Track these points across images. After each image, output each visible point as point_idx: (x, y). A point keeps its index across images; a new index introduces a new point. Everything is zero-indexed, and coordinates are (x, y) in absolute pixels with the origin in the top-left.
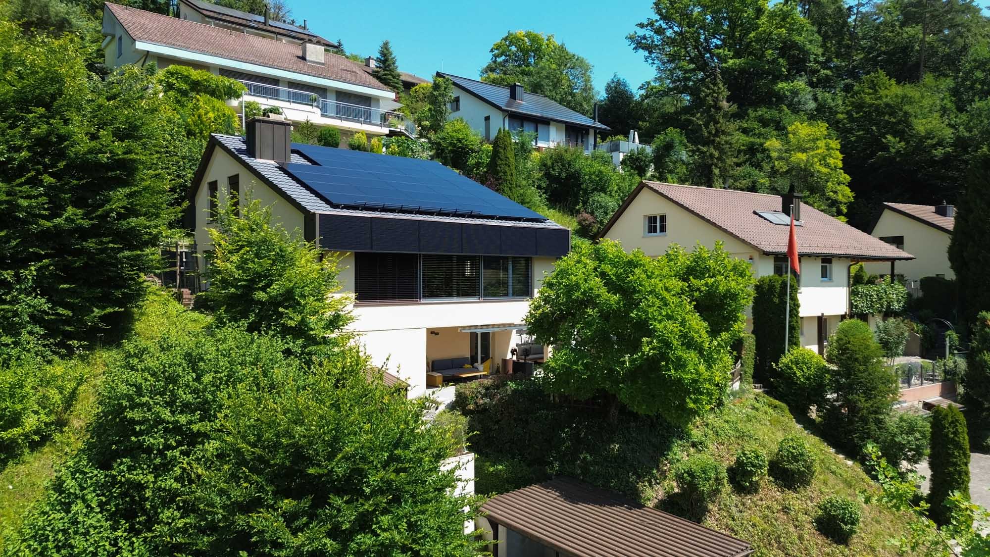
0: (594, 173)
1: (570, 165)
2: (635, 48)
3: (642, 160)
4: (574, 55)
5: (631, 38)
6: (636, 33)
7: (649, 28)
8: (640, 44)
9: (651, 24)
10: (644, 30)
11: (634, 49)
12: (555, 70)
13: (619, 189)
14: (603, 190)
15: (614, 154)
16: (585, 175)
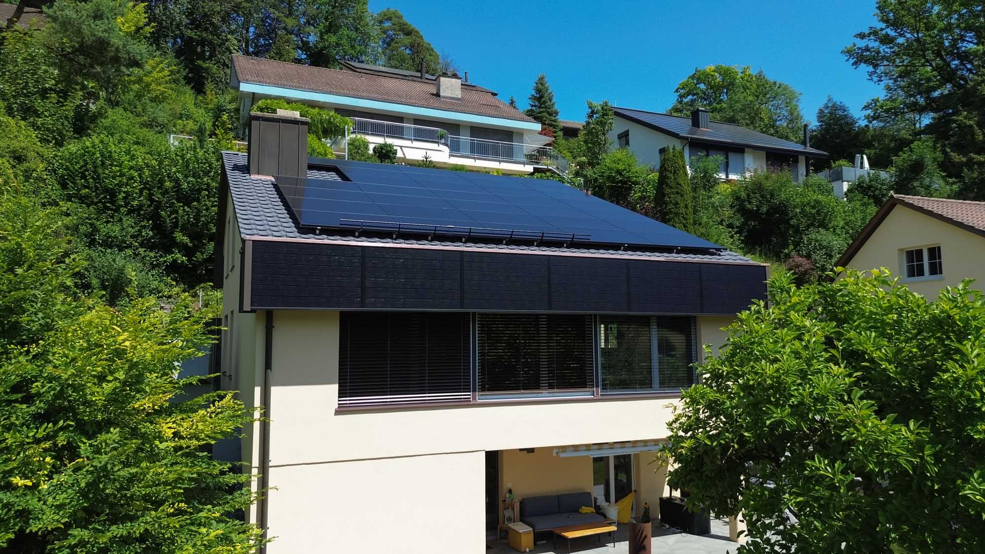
0: (808, 204)
1: (772, 195)
2: (855, 63)
3: (876, 189)
4: (775, 83)
5: (849, 52)
6: (855, 45)
7: (872, 37)
8: (860, 57)
9: (874, 33)
10: (865, 40)
11: (853, 64)
12: (751, 102)
13: (847, 224)
14: (823, 225)
15: (835, 184)
16: (795, 207)
